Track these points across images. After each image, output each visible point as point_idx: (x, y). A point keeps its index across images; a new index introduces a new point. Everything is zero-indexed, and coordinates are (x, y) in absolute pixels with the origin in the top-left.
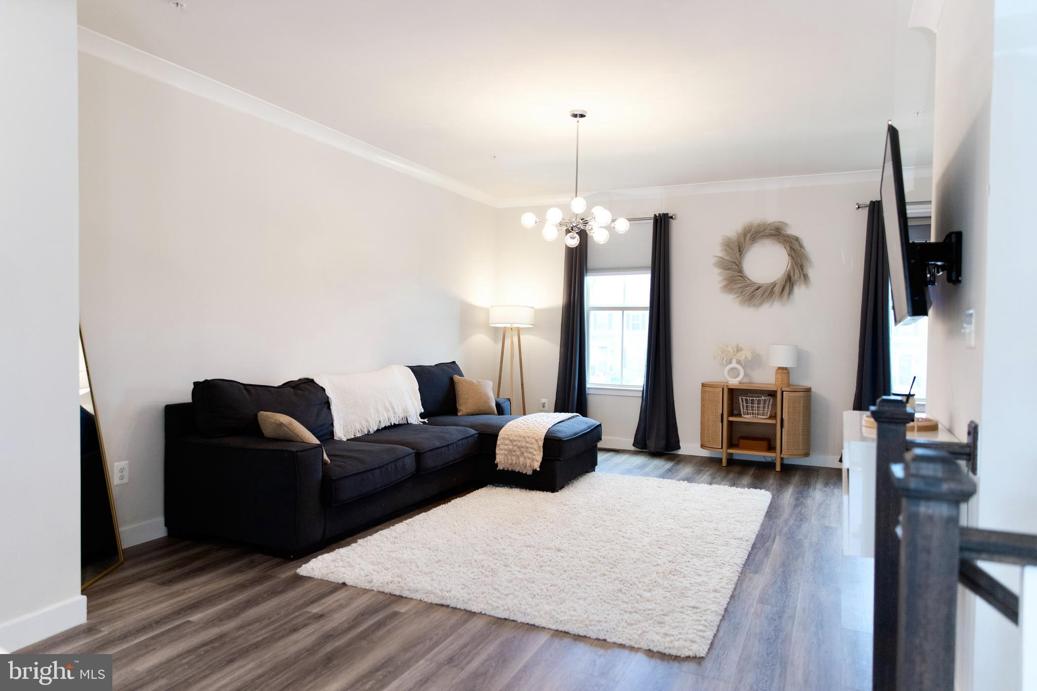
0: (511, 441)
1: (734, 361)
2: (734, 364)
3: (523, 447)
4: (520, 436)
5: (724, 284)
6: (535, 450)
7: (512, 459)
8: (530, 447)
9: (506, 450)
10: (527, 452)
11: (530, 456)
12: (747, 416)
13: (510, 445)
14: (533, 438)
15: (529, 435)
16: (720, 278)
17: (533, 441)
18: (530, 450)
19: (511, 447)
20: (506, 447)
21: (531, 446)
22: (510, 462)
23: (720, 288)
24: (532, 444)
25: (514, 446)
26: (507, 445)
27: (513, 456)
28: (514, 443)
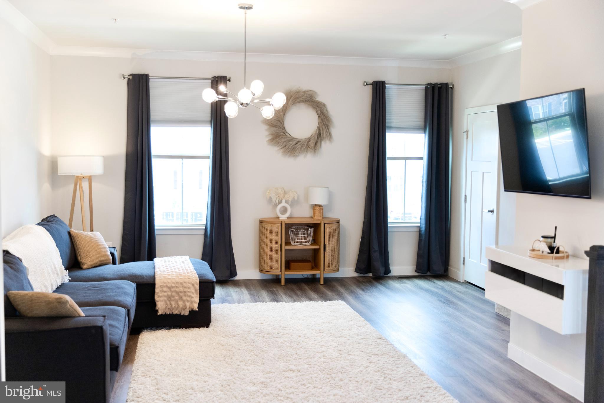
0: (170, 288)
1: (284, 201)
2: (283, 204)
3: (181, 292)
4: (177, 283)
5: (270, 138)
6: (193, 293)
7: (171, 304)
8: (188, 292)
9: (165, 296)
10: (185, 296)
11: (189, 299)
12: (294, 244)
13: (168, 291)
14: (189, 283)
15: (186, 280)
16: (267, 133)
17: (190, 285)
18: (189, 294)
19: (169, 293)
20: (165, 294)
21: (189, 290)
22: (169, 306)
23: (267, 141)
24: (189, 288)
25: (172, 292)
26: (165, 292)
27: (172, 300)
28: (173, 289)
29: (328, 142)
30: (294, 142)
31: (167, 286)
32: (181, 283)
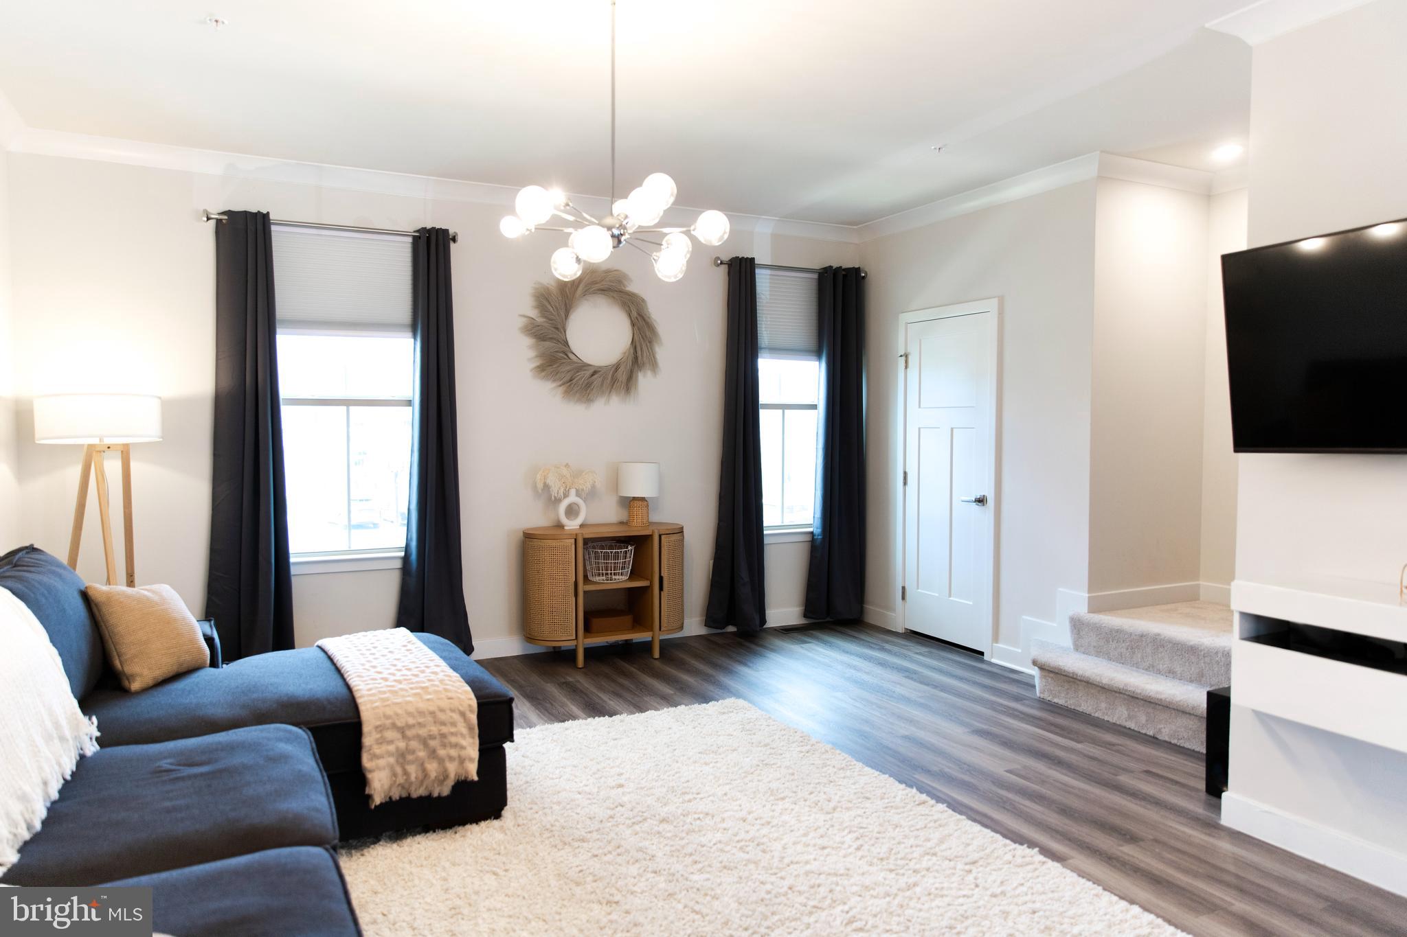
0: (402, 731)
1: (573, 492)
2: (573, 498)
3: (432, 737)
4: (421, 713)
5: (538, 364)
6: (463, 736)
7: (406, 773)
8: (452, 734)
9: (390, 754)
10: (444, 746)
11: (453, 752)
13: (398, 739)
14: (452, 710)
15: (445, 704)
16: (532, 354)
17: (456, 717)
18: (453, 740)
19: (402, 745)
20: (392, 748)
21: (453, 730)
22: (401, 779)
23: (531, 370)
24: (454, 724)
25: (409, 739)
26: (391, 742)
27: (409, 763)
28: (409, 733)
29: (649, 373)
30: (588, 373)
31: (394, 726)
32: (432, 713)
